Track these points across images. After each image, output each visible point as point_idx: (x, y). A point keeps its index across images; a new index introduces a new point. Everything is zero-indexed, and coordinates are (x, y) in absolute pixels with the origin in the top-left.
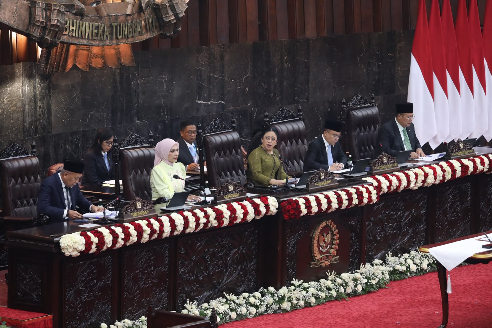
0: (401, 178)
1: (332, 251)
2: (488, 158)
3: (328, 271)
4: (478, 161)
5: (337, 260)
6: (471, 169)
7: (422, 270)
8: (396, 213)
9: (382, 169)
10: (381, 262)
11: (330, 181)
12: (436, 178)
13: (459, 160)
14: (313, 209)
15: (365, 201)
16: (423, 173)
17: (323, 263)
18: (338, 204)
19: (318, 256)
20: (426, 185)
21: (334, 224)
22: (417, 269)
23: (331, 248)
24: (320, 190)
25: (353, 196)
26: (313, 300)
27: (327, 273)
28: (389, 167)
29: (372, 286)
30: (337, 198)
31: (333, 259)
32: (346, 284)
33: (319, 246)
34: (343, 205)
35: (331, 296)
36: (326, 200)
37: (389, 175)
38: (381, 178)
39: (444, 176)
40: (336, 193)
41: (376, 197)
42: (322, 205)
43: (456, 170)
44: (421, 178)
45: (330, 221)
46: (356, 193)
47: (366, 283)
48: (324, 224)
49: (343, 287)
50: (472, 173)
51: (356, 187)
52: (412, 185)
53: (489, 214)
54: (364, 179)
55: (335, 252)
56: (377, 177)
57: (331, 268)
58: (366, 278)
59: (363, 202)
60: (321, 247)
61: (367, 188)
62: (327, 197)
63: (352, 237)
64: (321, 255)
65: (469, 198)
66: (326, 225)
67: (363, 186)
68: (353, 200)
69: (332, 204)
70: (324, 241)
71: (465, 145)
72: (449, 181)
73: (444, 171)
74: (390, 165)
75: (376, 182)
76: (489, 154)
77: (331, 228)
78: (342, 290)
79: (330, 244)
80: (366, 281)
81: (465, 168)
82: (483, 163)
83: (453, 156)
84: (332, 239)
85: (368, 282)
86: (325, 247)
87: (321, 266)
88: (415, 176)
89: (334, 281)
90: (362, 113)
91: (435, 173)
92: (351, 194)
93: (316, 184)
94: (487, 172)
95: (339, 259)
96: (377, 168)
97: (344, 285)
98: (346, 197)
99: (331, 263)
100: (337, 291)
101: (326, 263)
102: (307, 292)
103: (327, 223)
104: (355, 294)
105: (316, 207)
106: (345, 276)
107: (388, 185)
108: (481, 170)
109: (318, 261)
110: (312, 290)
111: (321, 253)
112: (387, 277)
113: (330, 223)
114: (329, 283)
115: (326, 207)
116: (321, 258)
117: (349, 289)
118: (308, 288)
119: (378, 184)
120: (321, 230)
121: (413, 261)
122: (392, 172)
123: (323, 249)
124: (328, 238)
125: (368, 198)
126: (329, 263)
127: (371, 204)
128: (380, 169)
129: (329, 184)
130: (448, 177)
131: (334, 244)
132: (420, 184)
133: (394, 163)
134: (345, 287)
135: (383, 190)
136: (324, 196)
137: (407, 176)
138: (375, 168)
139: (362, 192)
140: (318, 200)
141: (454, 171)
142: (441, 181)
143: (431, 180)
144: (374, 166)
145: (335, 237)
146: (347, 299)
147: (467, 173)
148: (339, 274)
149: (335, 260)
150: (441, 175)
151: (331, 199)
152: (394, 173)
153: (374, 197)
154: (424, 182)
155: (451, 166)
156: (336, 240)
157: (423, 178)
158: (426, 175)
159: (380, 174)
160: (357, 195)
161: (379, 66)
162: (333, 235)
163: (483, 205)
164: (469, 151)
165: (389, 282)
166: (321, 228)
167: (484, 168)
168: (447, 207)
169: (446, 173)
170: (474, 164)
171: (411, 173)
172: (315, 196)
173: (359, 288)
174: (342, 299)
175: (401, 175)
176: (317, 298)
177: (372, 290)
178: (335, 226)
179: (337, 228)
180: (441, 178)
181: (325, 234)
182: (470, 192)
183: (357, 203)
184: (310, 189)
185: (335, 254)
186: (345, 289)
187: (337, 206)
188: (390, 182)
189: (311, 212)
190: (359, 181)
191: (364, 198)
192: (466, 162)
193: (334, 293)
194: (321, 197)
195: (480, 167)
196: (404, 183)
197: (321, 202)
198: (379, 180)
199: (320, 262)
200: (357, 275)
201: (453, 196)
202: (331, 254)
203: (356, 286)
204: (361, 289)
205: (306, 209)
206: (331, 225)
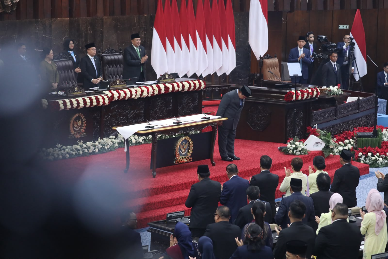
0: (127, 92)
1: (82, 130)
2: (182, 84)
3: (79, 140)
4: (175, 85)
5: (85, 135)
6: (171, 89)
7: (139, 142)
8: (125, 112)
9: (116, 87)
10: (114, 137)
11: (81, 92)
12: (148, 93)
13: (164, 84)
14: (68, 106)
15: (101, 103)
16: (140, 90)
17: (76, 136)
18: (84, 104)
19: (73, 132)
20: (142, 96)
21: (83, 115)
22: (136, 142)
23: (81, 128)
24: (74, 97)
25: (93, 101)
26: (68, 155)
27: (78, 142)
28: (120, 86)
29: (105, 149)
30: (83, 101)
31: (83, 134)
32: (89, 148)
33: (74, 127)
34: (87, 105)
35: (79, 154)
36: (76, 102)
37: (120, 91)
38: (114, 92)
39: (153, 92)
40: (83, 99)
41: (108, 102)
42: (73, 105)
43: (161, 89)
44: (139, 93)
45: (81, 114)
46: (95, 99)
47: (101, 148)
48: (77, 115)
49: (87, 149)
50: (172, 91)
51: (96, 96)
52: (133, 96)
53: (184, 114)
54: (104, 92)
55: (84, 131)
56: (112, 91)
57: (80, 139)
58: (101, 145)
59: (99, 104)
60: (75, 127)
61: (103, 97)
62: (77, 101)
63: (95, 123)
64: (74, 132)
65: (171, 105)
66: (78, 116)
67: (101, 96)
68: (94, 103)
69: (80, 105)
70: (77, 124)
71: (169, 76)
72: (157, 95)
73: (153, 89)
74: (121, 85)
75: (111, 94)
76: (183, 81)
77: (81, 118)
78: (86, 151)
79: (81, 126)
80: (101, 146)
81: (167, 88)
82: (178, 86)
83: (161, 82)
84: (82, 124)
85: (102, 147)
86: (77, 128)
87: (75, 138)
88: (135, 92)
89: (81, 146)
90: (111, 57)
91: (148, 91)
92: (92, 99)
93: (72, 94)
94: (181, 91)
95: (86, 134)
96: (113, 87)
97: (88, 148)
98: (89, 101)
99: (81, 136)
100: (83, 151)
101: (79, 136)
102: (64, 151)
103: (79, 115)
104: (94, 153)
105: (70, 105)
106: (88, 143)
107: (118, 95)
108: (177, 90)
109: (73, 135)
110: (67, 150)
111: (75, 131)
112: (117, 145)
113: (80, 114)
114: (78, 147)
115: (76, 106)
116: (75, 133)
117: (90, 150)
118: (65, 149)
119: (112, 95)
120: (75, 118)
121: (134, 137)
122: (122, 89)
123: (76, 128)
124: (80, 123)
125: (103, 102)
126: (80, 136)
127: (105, 105)
128: (115, 87)
129: (80, 94)
130: (156, 92)
131: (83, 126)
132: (138, 96)
133: (124, 84)
134: (88, 150)
135: (115, 98)
136: (75, 100)
137: (131, 91)
138: (111, 87)
139: (99, 99)
140: (71, 102)
141: (160, 89)
142: (152, 95)
143: (145, 94)
144: (112, 86)
145: (84, 123)
146: (88, 156)
147: (169, 91)
148: (85, 142)
149: (84, 135)
150: (152, 92)
151: (79, 101)
152: (123, 90)
153: (107, 102)
154: (141, 95)
155: (159, 87)
156: (84, 124)
157: (140, 93)
158: (142, 91)
159: (114, 90)
160: (96, 100)
161: (145, 34)
162: (82, 121)
163: (180, 109)
164: (171, 80)
165: (117, 148)
166: (75, 117)
167: (179, 89)
168: (157, 109)
169: (155, 91)
170: (173, 86)
171: (133, 90)
172: (69, 100)
173: (97, 150)
174: (86, 156)
175: (127, 91)
176: (70, 154)
177: (105, 151)
178: (84, 116)
179: (85, 117)
180: (152, 93)
181: (77, 121)
182: (172, 102)
183: (96, 104)
184: (68, 96)
185: (84, 132)
186: (88, 151)
187: (83, 105)
188: (120, 94)
189: (66, 108)
190: (100, 93)
191: (100, 102)
192: (168, 85)
193: (81, 152)
194: (73, 100)
195: (176, 88)
196: (128, 95)
197: (73, 103)
198: (113, 93)
199: (74, 135)
200: (97, 143)
201: (161, 104)
202: (82, 132)
203: (95, 149)
204: (98, 151)
205: (63, 107)
206: (81, 116)
